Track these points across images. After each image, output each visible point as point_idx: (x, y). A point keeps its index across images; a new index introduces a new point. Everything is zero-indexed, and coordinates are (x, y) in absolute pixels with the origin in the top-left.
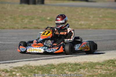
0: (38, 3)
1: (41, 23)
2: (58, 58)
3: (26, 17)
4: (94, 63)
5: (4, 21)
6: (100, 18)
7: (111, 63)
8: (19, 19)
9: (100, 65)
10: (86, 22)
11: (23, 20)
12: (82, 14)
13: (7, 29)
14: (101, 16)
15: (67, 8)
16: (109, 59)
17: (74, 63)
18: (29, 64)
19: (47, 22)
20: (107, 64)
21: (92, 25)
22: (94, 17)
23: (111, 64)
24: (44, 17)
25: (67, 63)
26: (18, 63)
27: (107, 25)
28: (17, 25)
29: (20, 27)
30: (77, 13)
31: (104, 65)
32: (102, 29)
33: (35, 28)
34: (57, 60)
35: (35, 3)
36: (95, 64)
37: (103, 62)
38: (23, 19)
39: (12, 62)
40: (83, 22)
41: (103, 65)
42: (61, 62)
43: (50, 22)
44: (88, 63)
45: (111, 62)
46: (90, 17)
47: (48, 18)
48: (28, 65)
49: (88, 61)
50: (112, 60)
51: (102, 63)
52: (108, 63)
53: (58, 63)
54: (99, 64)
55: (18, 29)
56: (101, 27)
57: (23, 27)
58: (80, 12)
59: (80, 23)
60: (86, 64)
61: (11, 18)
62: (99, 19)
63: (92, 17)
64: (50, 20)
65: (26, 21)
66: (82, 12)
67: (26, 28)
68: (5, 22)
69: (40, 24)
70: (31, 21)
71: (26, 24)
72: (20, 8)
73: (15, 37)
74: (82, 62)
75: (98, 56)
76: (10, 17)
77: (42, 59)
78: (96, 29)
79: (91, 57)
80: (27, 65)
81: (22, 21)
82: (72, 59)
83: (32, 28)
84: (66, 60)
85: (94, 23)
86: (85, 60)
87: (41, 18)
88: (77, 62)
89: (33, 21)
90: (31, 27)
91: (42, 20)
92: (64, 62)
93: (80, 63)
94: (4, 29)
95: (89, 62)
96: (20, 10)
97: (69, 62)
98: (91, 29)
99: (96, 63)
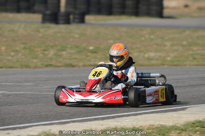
0: (74, 22)
1: (77, 56)
2: (103, 119)
3: (52, 47)
4: (167, 127)
5: (12, 54)
6: (183, 46)
7: (197, 126)
8: (39, 49)
9: (178, 131)
10: (158, 54)
11: (46, 53)
12: (152, 40)
13: (16, 68)
14: (185, 43)
15: (124, 29)
16: (195, 120)
17: (132, 127)
18: (50, 130)
19: (89, 54)
20: (191, 129)
21: (169, 59)
22: (172, 45)
23: (197, 128)
24: (84, 45)
25: (119, 127)
26: (30, 129)
27: (194, 59)
28: (35, 61)
29: (39, 64)
30: (143, 39)
31: (186, 131)
32: (185, 65)
33: (67, 66)
34: (101, 122)
35: (68, 22)
36: (169, 129)
37: (184, 125)
38: (45, 50)
39: (20, 128)
40: (152, 54)
41: (182, 130)
42: (108, 126)
43: (94, 54)
44: (156, 128)
45: (197, 124)
46: (165, 46)
47: (91, 48)
48: (48, 133)
49: (157, 123)
50: (200, 122)
51: (182, 127)
52: (192, 127)
53: (103, 129)
54: (176, 129)
55: (36, 67)
56: (185, 63)
57: (46, 63)
58: (147, 36)
59: (146, 56)
60: (153, 129)
61: (24, 48)
62: (181, 49)
63: (168, 44)
64: (93, 52)
65: (52, 53)
66: (152, 37)
67: (51, 65)
68: (13, 56)
69: (75, 59)
70: (60, 53)
71: (51, 59)
72: (42, 30)
73: (28, 82)
74: (145, 126)
75: (175, 115)
76: (22, 46)
77: (73, 122)
78: (176, 65)
79: (162, 116)
80: (45, 133)
81: (43, 54)
82: (127, 121)
83: (61, 66)
84: (117, 122)
85: (172, 55)
86: (152, 122)
87: (77, 47)
88: (137, 127)
89: (64, 53)
90: (59, 65)
91: (80, 52)
92: (113, 127)
93: (141, 127)
94: (11, 67)
95: (159, 126)
96: (40, 35)
97: (122, 125)
98: (166, 66)
99: (170, 127)
